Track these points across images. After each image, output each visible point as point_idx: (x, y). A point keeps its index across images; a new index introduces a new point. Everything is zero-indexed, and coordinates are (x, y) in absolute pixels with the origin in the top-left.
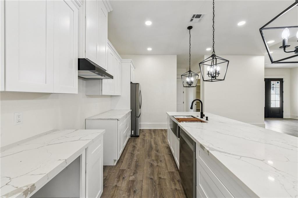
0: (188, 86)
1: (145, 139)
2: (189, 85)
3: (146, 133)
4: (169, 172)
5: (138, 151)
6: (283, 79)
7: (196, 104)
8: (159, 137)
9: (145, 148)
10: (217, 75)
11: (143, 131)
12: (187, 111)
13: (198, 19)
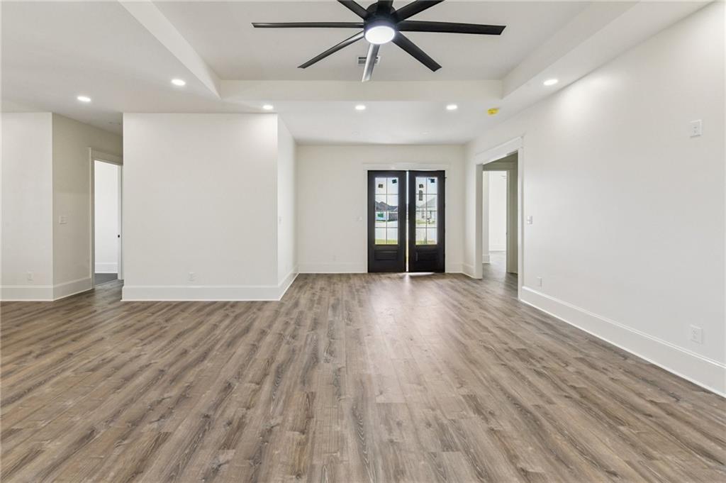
6: (444, 171)
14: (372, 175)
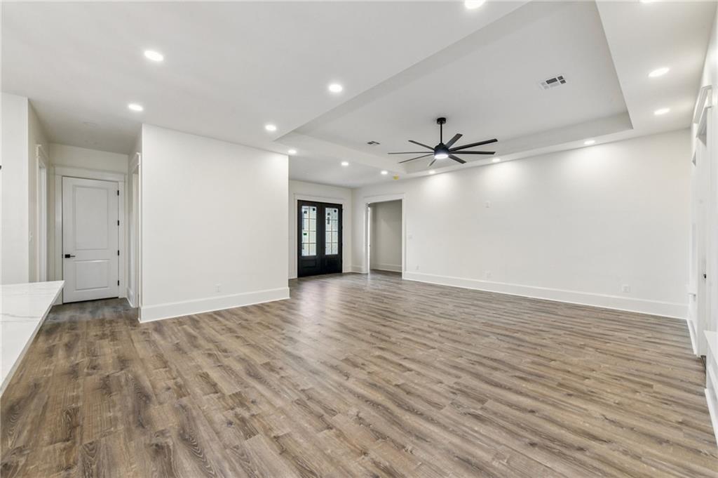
6: (342, 205)
14: (301, 203)
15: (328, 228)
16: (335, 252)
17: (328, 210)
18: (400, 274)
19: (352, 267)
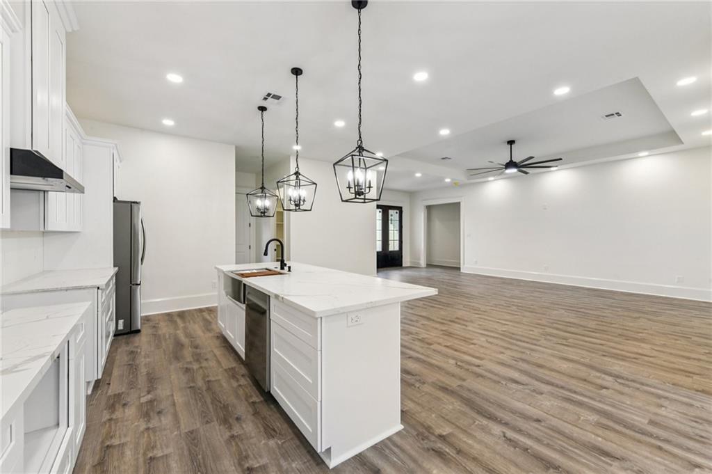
0: (260, 214)
1: (160, 332)
2: (262, 213)
3: (157, 322)
4: (226, 370)
5: (147, 356)
7: (275, 250)
8: (195, 323)
9: (164, 350)
10: (302, 203)
11: (147, 319)
12: (259, 261)
13: (276, 101)
15: (391, 227)
16: (397, 248)
17: (391, 212)
18: (459, 269)
19: (411, 262)
